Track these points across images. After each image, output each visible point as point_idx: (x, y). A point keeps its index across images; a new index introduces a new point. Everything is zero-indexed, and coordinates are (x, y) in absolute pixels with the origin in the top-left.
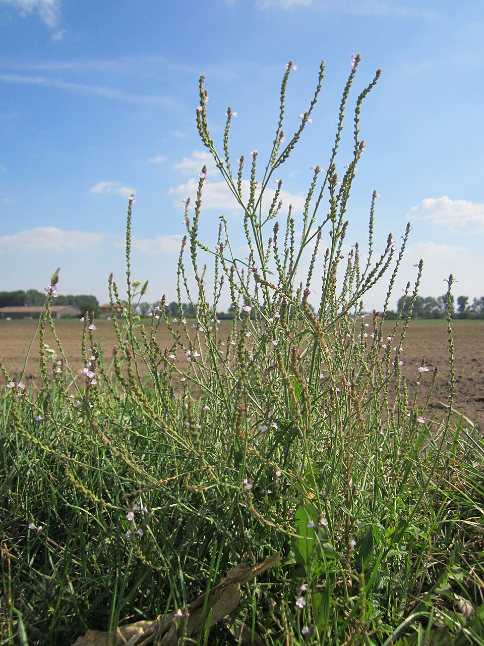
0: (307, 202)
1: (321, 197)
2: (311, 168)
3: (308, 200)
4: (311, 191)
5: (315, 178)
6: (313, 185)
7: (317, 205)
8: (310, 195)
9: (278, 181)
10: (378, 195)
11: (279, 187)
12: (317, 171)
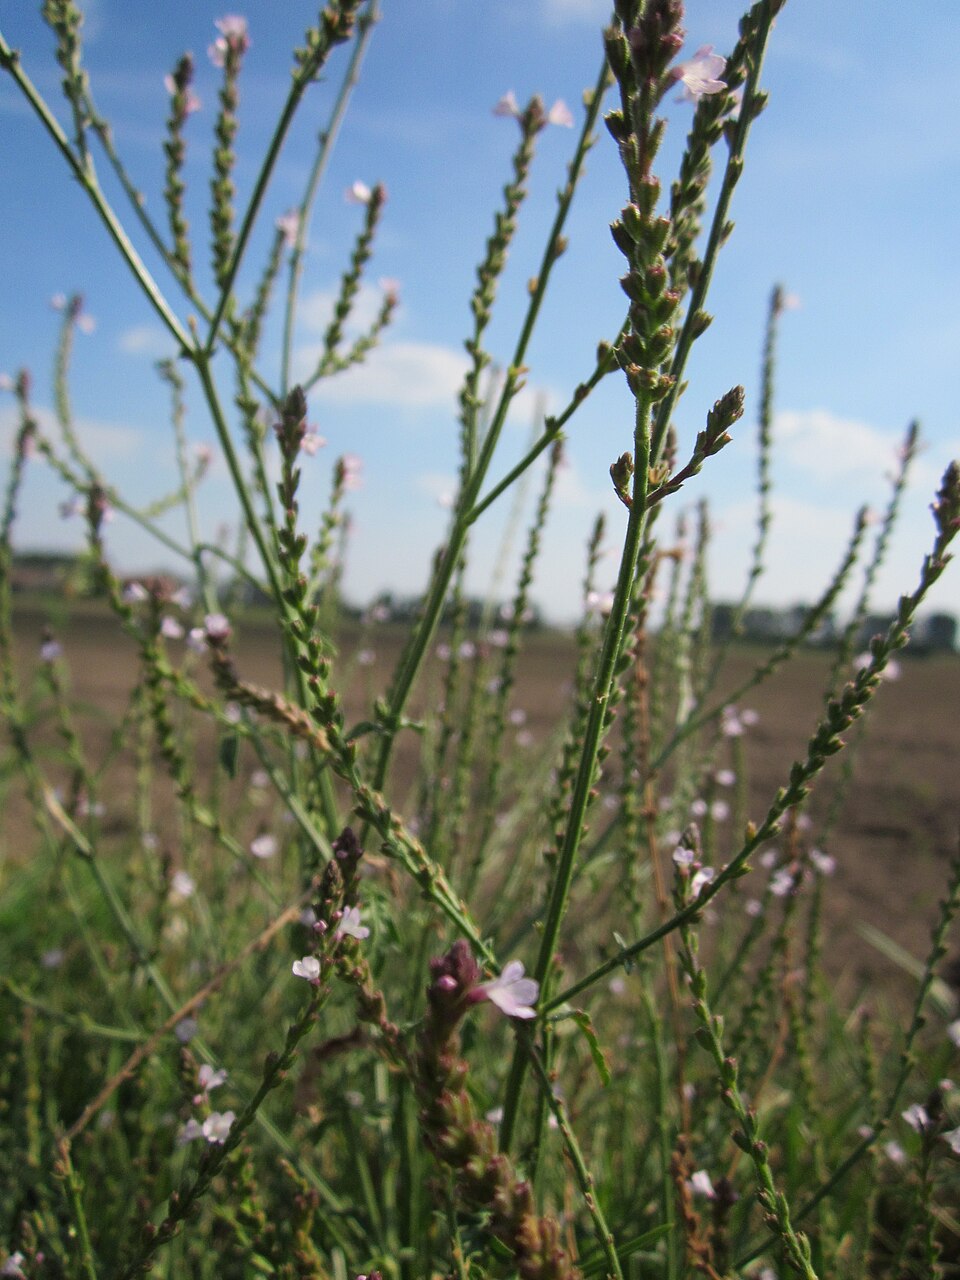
0: (484, 284)
1: (554, 250)
2: (501, 110)
3: (488, 271)
4: (505, 224)
5: (521, 161)
6: (513, 197)
7: (537, 295)
8: (497, 244)
9: (363, 192)
10: (791, 301)
11: (371, 220)
12: (531, 121)
